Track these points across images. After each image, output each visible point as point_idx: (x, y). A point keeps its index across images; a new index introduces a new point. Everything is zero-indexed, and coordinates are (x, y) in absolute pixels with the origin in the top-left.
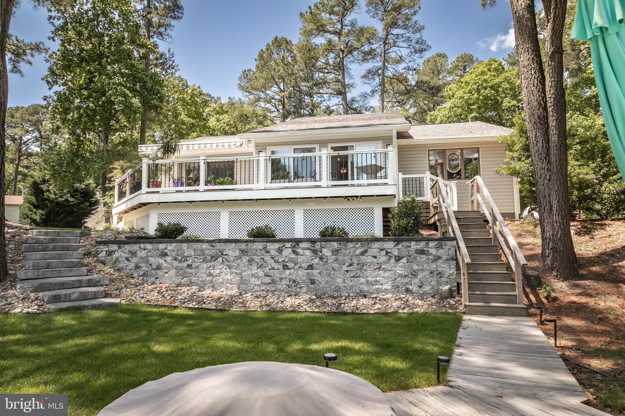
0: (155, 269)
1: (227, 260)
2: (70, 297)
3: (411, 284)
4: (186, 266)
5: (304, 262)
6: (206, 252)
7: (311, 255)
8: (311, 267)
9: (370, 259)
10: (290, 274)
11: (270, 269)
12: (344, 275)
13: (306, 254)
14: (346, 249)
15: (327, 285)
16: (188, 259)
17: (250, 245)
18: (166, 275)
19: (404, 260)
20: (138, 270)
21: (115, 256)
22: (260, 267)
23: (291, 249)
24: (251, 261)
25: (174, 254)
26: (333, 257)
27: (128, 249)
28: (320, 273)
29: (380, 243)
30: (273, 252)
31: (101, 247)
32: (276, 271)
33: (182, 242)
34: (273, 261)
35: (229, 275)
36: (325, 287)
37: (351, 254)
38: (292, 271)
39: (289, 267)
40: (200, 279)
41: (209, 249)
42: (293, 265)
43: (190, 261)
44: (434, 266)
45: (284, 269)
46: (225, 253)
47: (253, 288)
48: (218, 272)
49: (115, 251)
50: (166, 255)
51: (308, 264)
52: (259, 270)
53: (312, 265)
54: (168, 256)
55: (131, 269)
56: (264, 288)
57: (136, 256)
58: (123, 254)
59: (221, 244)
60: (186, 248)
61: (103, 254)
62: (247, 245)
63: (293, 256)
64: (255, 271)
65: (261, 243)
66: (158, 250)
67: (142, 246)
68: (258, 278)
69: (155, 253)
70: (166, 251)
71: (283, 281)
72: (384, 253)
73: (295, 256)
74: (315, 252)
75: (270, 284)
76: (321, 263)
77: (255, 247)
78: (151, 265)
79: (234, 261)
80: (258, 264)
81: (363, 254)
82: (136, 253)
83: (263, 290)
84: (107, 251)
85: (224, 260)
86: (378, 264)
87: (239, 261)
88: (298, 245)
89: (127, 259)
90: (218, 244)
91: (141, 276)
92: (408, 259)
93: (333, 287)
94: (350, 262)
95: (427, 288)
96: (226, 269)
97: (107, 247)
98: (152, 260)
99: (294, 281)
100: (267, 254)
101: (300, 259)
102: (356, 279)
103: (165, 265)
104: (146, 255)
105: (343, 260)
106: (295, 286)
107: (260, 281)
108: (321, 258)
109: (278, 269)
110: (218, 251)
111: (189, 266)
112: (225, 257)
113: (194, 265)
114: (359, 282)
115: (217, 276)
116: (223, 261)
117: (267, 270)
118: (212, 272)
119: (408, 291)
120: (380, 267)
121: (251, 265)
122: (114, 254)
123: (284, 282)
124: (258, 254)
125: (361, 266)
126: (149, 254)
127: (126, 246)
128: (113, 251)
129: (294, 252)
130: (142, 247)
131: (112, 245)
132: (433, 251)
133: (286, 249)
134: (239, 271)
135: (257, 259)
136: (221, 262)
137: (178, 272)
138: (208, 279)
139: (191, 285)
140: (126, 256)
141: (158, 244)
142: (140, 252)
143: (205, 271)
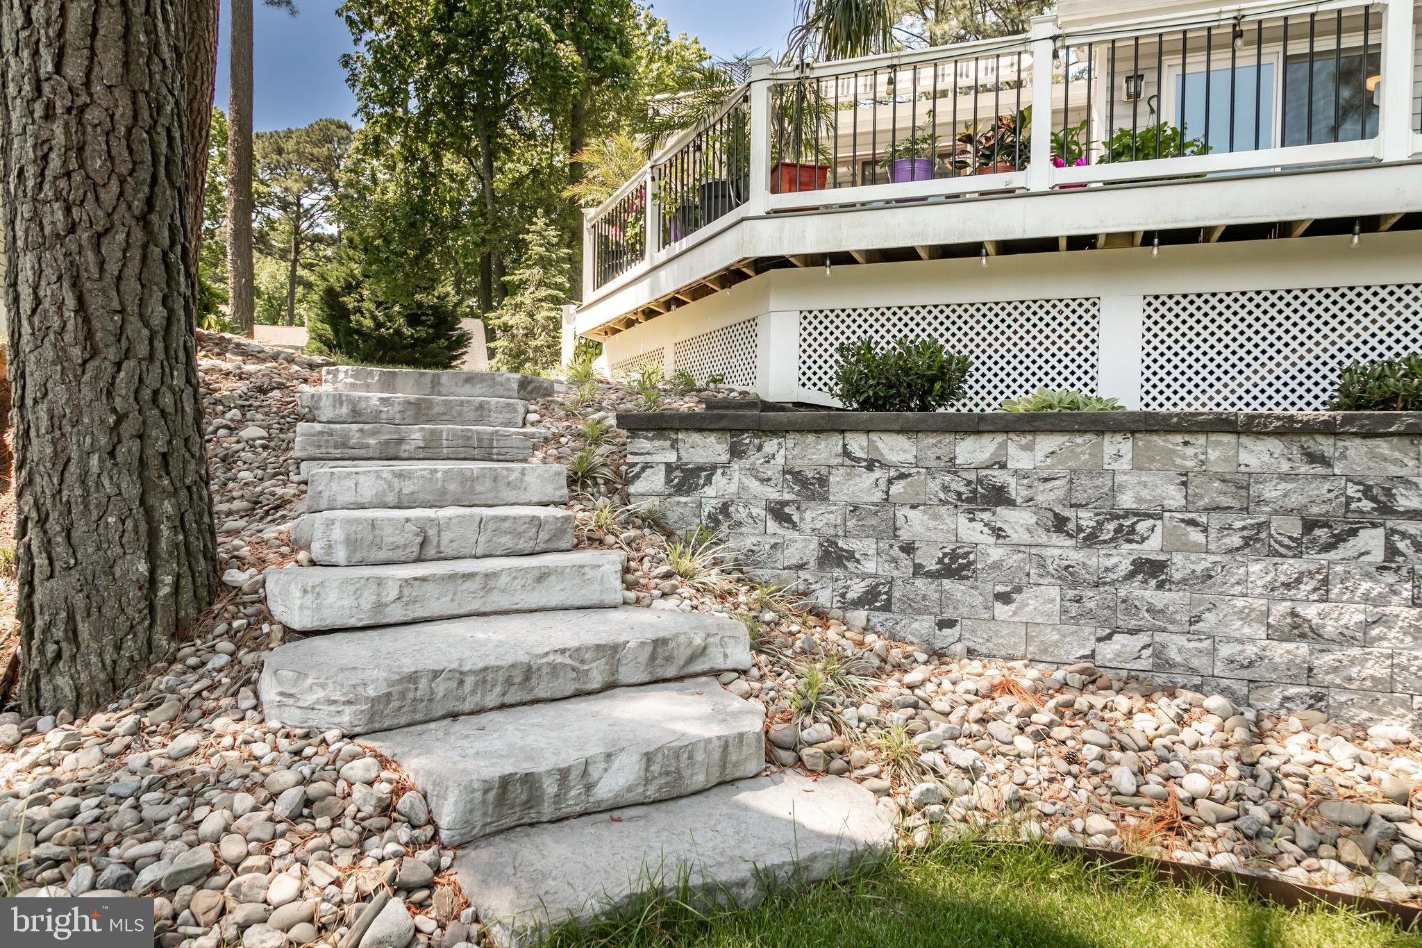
0: (931, 575)
2: (589, 788)
4: (1126, 566)
6: (1270, 491)
16: (1142, 527)
18: (1001, 610)
20: (837, 572)
21: (712, 493)
25: (1049, 495)
27: (780, 460)
31: (643, 444)
33: (1101, 433)
40: (1225, 651)
41: (1283, 477)
43: (1155, 542)
46: (1407, 502)
48: (1355, 615)
49: (713, 468)
50: (998, 497)
54: (1011, 503)
55: (801, 567)
57: (824, 499)
58: (754, 485)
60: (1125, 464)
61: (654, 481)
66: (952, 467)
67: (857, 444)
69: (934, 486)
70: (999, 477)
78: (908, 549)
82: (823, 481)
84: (669, 466)
85: (1403, 545)
89: (778, 512)
90: (1354, 448)
91: (857, 604)
96: (1416, 603)
97: (674, 447)
98: (915, 524)
103: (996, 554)
104: (878, 496)
110: (1353, 491)
111: (1150, 569)
113: (1180, 565)
115: (1347, 640)
116: (1393, 552)
118: (1311, 612)
122: (708, 481)
126: (897, 489)
127: (770, 445)
128: (700, 469)
130: (859, 454)
131: (696, 437)
136: (1377, 557)
137: (1078, 600)
138: (1281, 651)
139: (1161, 679)
140: (773, 494)
141: (948, 438)
142: (849, 476)
143: (1260, 604)
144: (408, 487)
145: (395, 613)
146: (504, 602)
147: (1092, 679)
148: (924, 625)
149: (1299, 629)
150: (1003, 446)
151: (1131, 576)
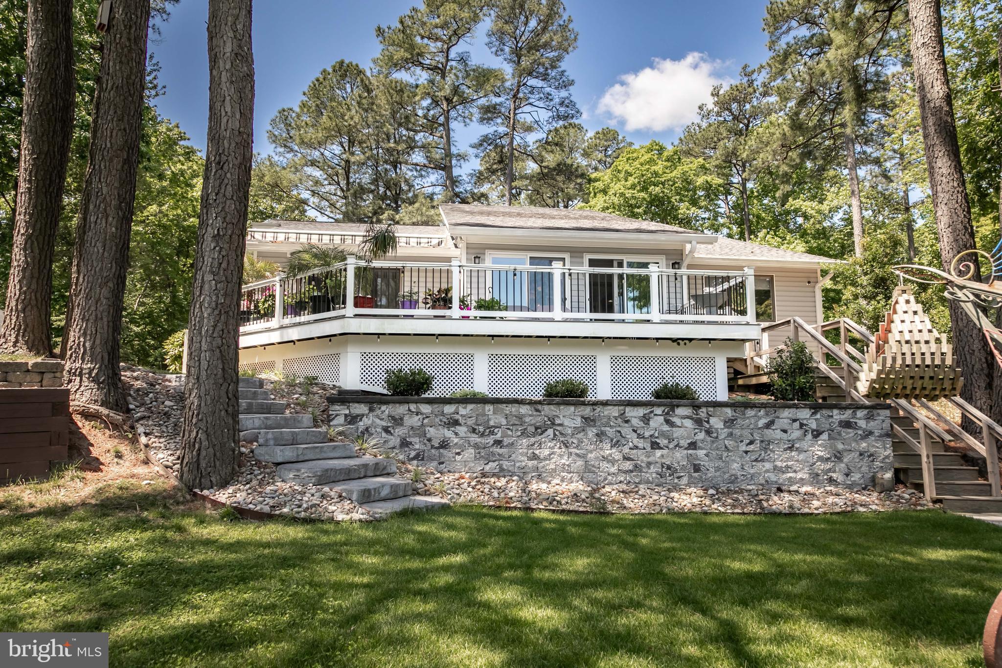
0: (437, 448)
1: (561, 434)
3: (834, 472)
4: (492, 442)
5: (683, 438)
6: (527, 419)
7: (693, 427)
8: (693, 445)
9: (778, 434)
10: (662, 456)
11: (631, 449)
12: (741, 457)
13: (686, 425)
14: (744, 419)
15: (718, 474)
16: (496, 430)
17: (598, 410)
18: (458, 458)
19: (825, 436)
20: (406, 449)
21: (361, 425)
22: (615, 444)
23: (662, 418)
24: (600, 435)
25: (471, 422)
26: (726, 430)
27: (387, 412)
28: (707, 455)
29: (792, 410)
30: (635, 422)
31: (337, 407)
32: (640, 452)
33: (484, 403)
34: (635, 435)
35: (566, 458)
36: (715, 477)
37: (752, 426)
38: (665, 452)
39: (661, 445)
40: (518, 465)
41: (530, 416)
42: (666, 441)
43: (499, 435)
44: (864, 445)
45: (652, 448)
46: (557, 422)
47: (605, 479)
48: (547, 452)
49: (363, 415)
50: (456, 423)
51: (689, 441)
52: (614, 450)
53: (695, 442)
54: (460, 425)
55: (394, 448)
56: (622, 479)
57: (402, 425)
58: (378, 421)
59: (552, 407)
60: (491, 413)
61: (341, 420)
62: (594, 410)
63: (666, 428)
64: (608, 452)
65: (617, 408)
66: (443, 414)
67: (413, 407)
68: (613, 462)
69: (437, 420)
70: (457, 417)
71: (652, 467)
72: (797, 424)
73: (669, 429)
74: (699, 422)
75: (632, 471)
76: (709, 439)
77: (606, 413)
78: (429, 440)
79: (573, 434)
80: (612, 440)
81: (768, 426)
82: (402, 419)
83: (620, 482)
84: (346, 415)
85: (557, 433)
86: (789, 441)
87: (580, 436)
88: (674, 411)
89: (386, 430)
90: (546, 407)
91: (413, 459)
92: (829, 434)
93: (726, 476)
94: (751, 438)
95: (856, 477)
96: (560, 448)
97: (348, 408)
98: (431, 432)
99: (669, 468)
100: (626, 425)
101: (677, 433)
102: (759, 464)
103: (456, 440)
104: (420, 424)
105: (741, 436)
106: (670, 475)
107: (616, 467)
108: (708, 432)
109: (644, 449)
110: (546, 419)
111: (498, 443)
112: (559, 428)
113: (506, 441)
114: (764, 469)
115: (545, 459)
116: (555, 435)
117: (626, 450)
118: (537, 452)
119: (831, 481)
120: (793, 446)
121: (601, 441)
122: (361, 420)
123: (653, 469)
124: (612, 424)
125: (766, 444)
126: (426, 421)
127: (384, 408)
128: (358, 416)
129: (668, 422)
130: (413, 410)
131: (356, 405)
132: (862, 423)
133: (656, 417)
134: (582, 452)
135: (610, 431)
136: (552, 436)
137: (479, 453)
138: (531, 464)
139: (501, 474)
140: (384, 424)
141: (441, 405)
142: (410, 417)
143: (525, 451)
144: (269, 422)
145: (301, 458)
146: (325, 456)
147: (484, 475)
148: (435, 463)
149: (535, 457)
150: (458, 408)
151: (493, 445)
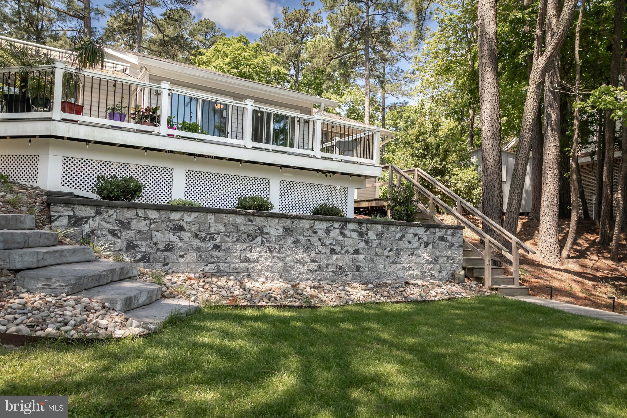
0: (162, 251)
1: (268, 241)
3: (434, 270)
4: (212, 247)
5: (351, 246)
6: (242, 228)
7: (357, 238)
8: (356, 252)
9: (406, 245)
10: (337, 259)
11: (316, 253)
12: (384, 260)
13: (353, 236)
14: (388, 233)
15: (370, 272)
16: (216, 236)
17: (296, 222)
18: (181, 260)
19: (430, 246)
20: (133, 251)
21: (87, 227)
22: (306, 250)
23: (339, 230)
24: (296, 243)
25: (194, 228)
26: (377, 241)
27: (114, 216)
28: (364, 259)
29: (415, 228)
30: (321, 233)
32: (322, 256)
33: (207, 213)
34: (320, 243)
35: (270, 261)
36: (369, 274)
37: (392, 239)
38: (339, 256)
39: (337, 251)
40: (232, 266)
41: (244, 225)
42: (340, 248)
43: (218, 240)
44: (450, 252)
45: (331, 253)
46: (265, 231)
47: (298, 277)
48: (256, 256)
49: (89, 218)
50: (181, 229)
51: (354, 248)
52: (305, 255)
53: (358, 249)
54: (185, 230)
55: (120, 250)
56: (309, 277)
57: (129, 229)
58: (105, 224)
59: (262, 219)
60: (212, 221)
61: (64, 221)
62: (293, 222)
63: (340, 238)
64: (301, 256)
65: (309, 221)
66: (169, 220)
68: (304, 264)
69: (164, 225)
70: (182, 223)
71: (330, 267)
72: (417, 238)
73: (342, 239)
74: (361, 234)
75: (316, 271)
76: (367, 247)
77: (301, 225)
78: (156, 244)
79: (276, 241)
80: (304, 247)
81: (401, 238)
82: (129, 223)
83: (308, 279)
84: (70, 217)
85: (264, 240)
86: (412, 249)
87: (281, 243)
88: (346, 226)
89: (113, 233)
90: (257, 219)
91: (139, 261)
92: (433, 245)
93: (375, 274)
94: (391, 247)
95: (444, 273)
96: (266, 252)
97: (73, 210)
98: (158, 236)
99: (341, 268)
100: (315, 235)
101: (348, 242)
102: (394, 265)
103: (180, 244)
104: (147, 228)
105: (386, 245)
106: (341, 274)
107: (305, 268)
108: (367, 242)
109: (325, 254)
110: (256, 228)
111: (217, 247)
112: (266, 236)
113: (224, 246)
114: (397, 269)
115: (254, 261)
116: (263, 241)
117: (313, 255)
118: (248, 255)
119: (432, 276)
120: (413, 253)
121: (297, 248)
122: (86, 222)
123: (330, 269)
124: (305, 234)
125: (399, 250)
126: (153, 226)
127: (111, 212)
128: (83, 218)
129: (342, 234)
130: (141, 215)
132: (449, 238)
133: (335, 230)
134: (282, 255)
135: (303, 240)
136: (260, 243)
137: (200, 256)
138: (243, 265)
139: (218, 274)
140: (111, 227)
141: (168, 212)
142: (138, 222)
143: (239, 254)
146: (64, 260)
147: (205, 276)
148: (160, 265)
149: (246, 260)
150: (183, 215)
151: (213, 249)
